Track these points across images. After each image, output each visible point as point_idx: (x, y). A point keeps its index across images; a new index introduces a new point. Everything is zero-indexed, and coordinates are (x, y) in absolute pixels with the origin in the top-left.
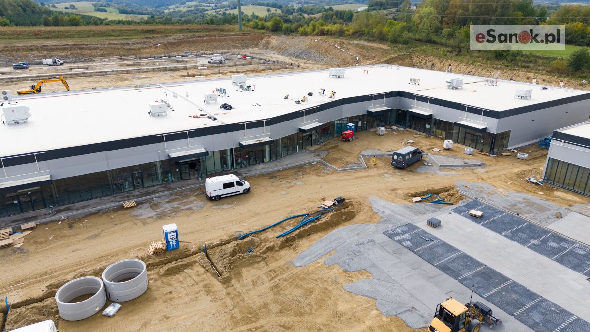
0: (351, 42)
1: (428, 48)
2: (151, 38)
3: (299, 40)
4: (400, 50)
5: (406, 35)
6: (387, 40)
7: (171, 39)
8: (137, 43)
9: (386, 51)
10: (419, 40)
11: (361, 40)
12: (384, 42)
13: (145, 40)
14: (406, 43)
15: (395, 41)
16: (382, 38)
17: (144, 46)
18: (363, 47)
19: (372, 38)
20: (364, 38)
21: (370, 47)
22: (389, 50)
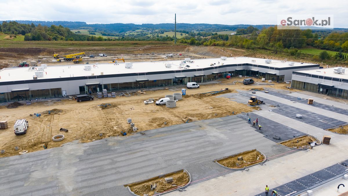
0: (228, 49)
1: (263, 51)
2: (136, 47)
3: (204, 48)
4: (251, 52)
5: (253, 46)
6: (245, 48)
7: (145, 47)
8: (132, 49)
9: (244, 52)
10: (259, 48)
11: (233, 48)
12: (243, 49)
13: (134, 47)
14: (253, 49)
15: (248, 48)
16: (242, 47)
17: (135, 50)
18: (234, 51)
19: (238, 47)
20: (234, 47)
21: (237, 51)
22: (245, 52)
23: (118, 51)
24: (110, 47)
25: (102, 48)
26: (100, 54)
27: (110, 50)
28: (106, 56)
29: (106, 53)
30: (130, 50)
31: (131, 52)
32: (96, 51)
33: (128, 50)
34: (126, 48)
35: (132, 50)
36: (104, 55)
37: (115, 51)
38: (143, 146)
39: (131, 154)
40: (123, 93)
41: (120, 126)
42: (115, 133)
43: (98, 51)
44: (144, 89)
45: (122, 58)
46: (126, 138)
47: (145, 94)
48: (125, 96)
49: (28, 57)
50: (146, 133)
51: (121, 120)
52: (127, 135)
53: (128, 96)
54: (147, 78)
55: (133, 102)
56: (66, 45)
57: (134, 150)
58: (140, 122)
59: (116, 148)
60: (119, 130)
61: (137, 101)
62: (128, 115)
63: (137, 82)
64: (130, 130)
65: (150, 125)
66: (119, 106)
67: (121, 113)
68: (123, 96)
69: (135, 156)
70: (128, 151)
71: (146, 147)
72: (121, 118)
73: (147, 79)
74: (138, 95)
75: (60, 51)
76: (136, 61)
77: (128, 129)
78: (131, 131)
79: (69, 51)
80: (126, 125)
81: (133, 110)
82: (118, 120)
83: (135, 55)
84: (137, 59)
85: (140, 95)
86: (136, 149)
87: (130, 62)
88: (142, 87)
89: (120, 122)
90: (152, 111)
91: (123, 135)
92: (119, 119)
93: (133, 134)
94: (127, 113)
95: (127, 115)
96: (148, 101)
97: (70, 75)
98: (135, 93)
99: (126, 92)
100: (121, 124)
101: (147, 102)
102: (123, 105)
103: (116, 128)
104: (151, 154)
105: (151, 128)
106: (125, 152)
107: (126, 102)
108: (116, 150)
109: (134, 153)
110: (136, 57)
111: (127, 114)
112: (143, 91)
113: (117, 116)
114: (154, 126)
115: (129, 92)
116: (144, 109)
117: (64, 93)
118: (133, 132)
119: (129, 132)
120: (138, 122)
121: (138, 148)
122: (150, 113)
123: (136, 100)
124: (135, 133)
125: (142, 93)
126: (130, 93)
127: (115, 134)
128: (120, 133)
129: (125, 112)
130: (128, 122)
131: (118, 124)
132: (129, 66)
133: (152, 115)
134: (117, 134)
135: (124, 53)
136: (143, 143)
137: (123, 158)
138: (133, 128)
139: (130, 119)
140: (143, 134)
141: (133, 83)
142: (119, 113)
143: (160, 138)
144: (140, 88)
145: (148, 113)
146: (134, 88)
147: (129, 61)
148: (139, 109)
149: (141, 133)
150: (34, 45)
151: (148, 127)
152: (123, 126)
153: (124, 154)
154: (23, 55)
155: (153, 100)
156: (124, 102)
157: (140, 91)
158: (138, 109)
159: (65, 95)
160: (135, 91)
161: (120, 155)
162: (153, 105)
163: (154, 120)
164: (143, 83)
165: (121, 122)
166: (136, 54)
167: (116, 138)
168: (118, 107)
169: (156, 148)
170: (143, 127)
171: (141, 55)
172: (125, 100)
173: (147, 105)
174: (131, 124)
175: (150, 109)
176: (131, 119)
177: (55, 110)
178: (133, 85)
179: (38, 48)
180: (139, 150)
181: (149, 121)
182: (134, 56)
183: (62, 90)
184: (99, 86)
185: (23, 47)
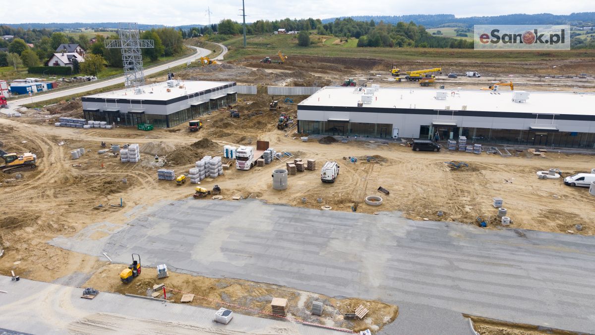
2: (547, 60)
7: (567, 62)
8: (534, 64)
13: (541, 62)
17: (542, 67)
23: (504, 67)
24: (491, 59)
25: (473, 61)
26: (468, 73)
27: (488, 66)
28: (479, 77)
29: (480, 70)
30: (531, 67)
31: (530, 71)
32: (462, 66)
33: (526, 67)
34: (523, 63)
35: (536, 67)
36: (474, 75)
37: (498, 67)
38: (516, 258)
39: (489, 264)
40: (496, 148)
41: (477, 207)
42: (466, 218)
43: (466, 66)
44: (545, 147)
45: (509, 82)
46: (485, 232)
47: (544, 158)
48: (500, 154)
49: (357, 72)
50: (528, 234)
51: (482, 198)
52: (488, 227)
53: (505, 157)
54: (556, 127)
55: (512, 169)
56: (414, 55)
57: (495, 258)
58: (521, 210)
59: (461, 244)
60: (473, 214)
61: (521, 168)
62: (497, 192)
63: (531, 131)
64: (495, 219)
65: (540, 222)
66: (483, 172)
67: (484, 184)
68: (494, 153)
69: (495, 271)
70: (483, 257)
71: (522, 262)
72: (483, 194)
73: (555, 129)
74: (528, 158)
75: (403, 65)
76: (539, 90)
77: (492, 216)
78: (497, 222)
79: (416, 65)
80: (489, 209)
81: (509, 185)
82: (476, 196)
83: (540, 77)
84: (541, 85)
85: (531, 158)
86: (500, 259)
87: (524, 90)
88: (540, 143)
89: (478, 200)
90: (551, 195)
91: (480, 226)
92: (477, 194)
93: (500, 229)
94: (496, 186)
95: (494, 190)
96: (547, 174)
97: (411, 105)
98: (522, 151)
99: (503, 148)
100: (480, 204)
101: (543, 175)
102: (491, 169)
103: (470, 209)
104: (529, 278)
105: (540, 227)
106: (478, 256)
107: (499, 166)
108: (462, 247)
109: (494, 264)
110: (540, 81)
111: (495, 188)
112: (541, 150)
113: (475, 189)
114: (549, 226)
115: (509, 148)
116: (534, 187)
117: (395, 133)
118: (501, 225)
119: (492, 223)
120: (514, 210)
121: (504, 257)
122: (547, 197)
123: (520, 166)
124: (504, 228)
125: (536, 155)
126: (510, 151)
127: (465, 220)
128: (474, 220)
129: (493, 184)
130: (493, 204)
131: (474, 203)
132: (520, 98)
133: (550, 203)
134: (469, 221)
135: (516, 73)
136: (516, 251)
137: (470, 266)
138: (503, 218)
139: (500, 199)
140: (521, 235)
141: (521, 133)
142: (480, 184)
143: (558, 254)
144: (533, 145)
145: (541, 196)
146: (522, 143)
147: (524, 88)
148: (522, 185)
149: (517, 232)
150: (368, 53)
151: (535, 225)
152: (483, 210)
153: (474, 259)
154: (352, 68)
155: (560, 173)
156: (496, 166)
157: (532, 150)
158: (519, 183)
159: (395, 137)
160: (521, 147)
161: (466, 258)
162: (557, 183)
163: (553, 214)
164: (544, 135)
165: (482, 201)
166: (542, 75)
167: (465, 226)
168: (481, 173)
169: (544, 270)
170: (525, 222)
171: (554, 77)
172: (497, 162)
173: (543, 181)
174: (500, 209)
175: (548, 190)
176: (502, 201)
177: (377, 157)
178: (521, 136)
179: (373, 59)
180: (505, 262)
181: (540, 214)
182: (536, 78)
183: (393, 127)
184: (454, 129)
185: (353, 57)
